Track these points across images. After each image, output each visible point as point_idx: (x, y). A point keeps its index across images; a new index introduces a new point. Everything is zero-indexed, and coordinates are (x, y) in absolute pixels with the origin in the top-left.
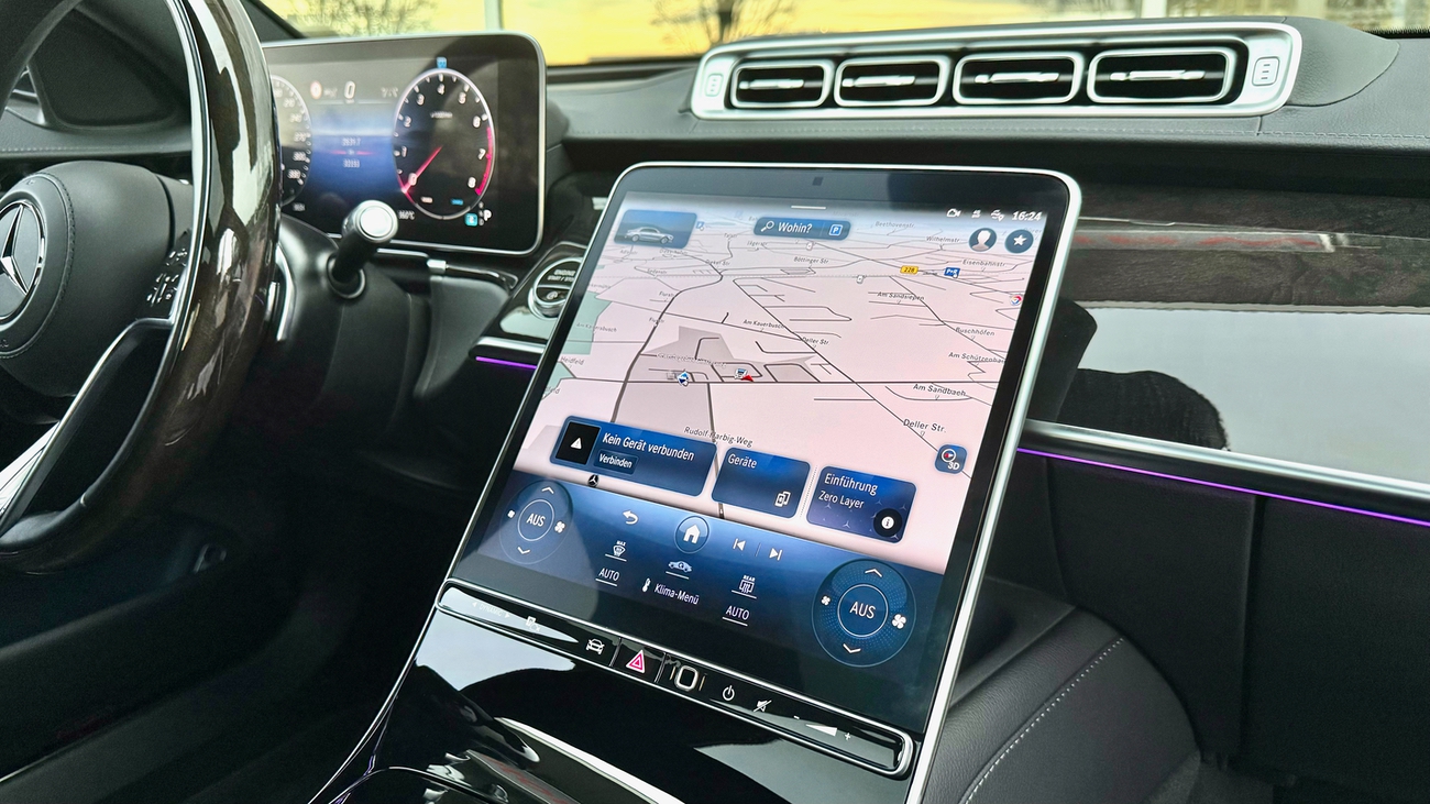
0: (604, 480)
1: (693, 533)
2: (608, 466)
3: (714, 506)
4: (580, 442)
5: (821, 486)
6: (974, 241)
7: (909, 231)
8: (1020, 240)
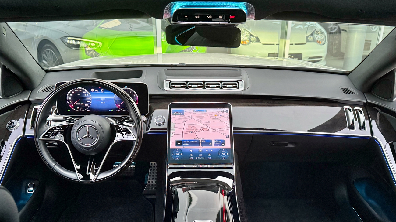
0: (185, 147)
1: (200, 151)
2: (185, 145)
3: (202, 147)
4: (179, 143)
5: (214, 142)
6: (222, 111)
7: (214, 111)
8: (227, 111)
